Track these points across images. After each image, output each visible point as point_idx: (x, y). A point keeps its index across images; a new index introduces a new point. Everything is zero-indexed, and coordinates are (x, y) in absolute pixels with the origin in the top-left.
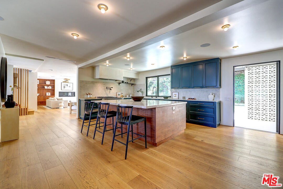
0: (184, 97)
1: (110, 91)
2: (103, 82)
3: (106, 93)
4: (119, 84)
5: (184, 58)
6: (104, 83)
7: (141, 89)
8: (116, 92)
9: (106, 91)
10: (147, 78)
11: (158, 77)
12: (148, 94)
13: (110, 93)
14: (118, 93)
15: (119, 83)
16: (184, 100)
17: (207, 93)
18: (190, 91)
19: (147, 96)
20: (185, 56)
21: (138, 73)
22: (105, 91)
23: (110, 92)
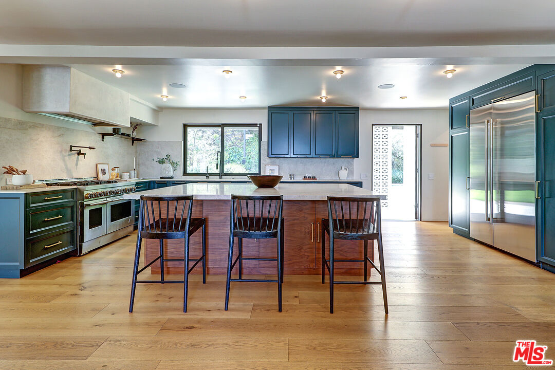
0: (291, 176)
1: (78, 158)
2: (59, 128)
3: (66, 165)
4: (103, 138)
5: (321, 98)
6: (62, 131)
7: (168, 156)
8: (95, 164)
9: (67, 158)
10: (185, 126)
11: (223, 126)
12: (189, 170)
13: (77, 165)
14: (100, 167)
15: (103, 135)
16: (292, 180)
17: (334, 167)
18: (302, 163)
19: (185, 173)
20: (324, 93)
21: (160, 110)
22: (64, 160)
23: (80, 163)
